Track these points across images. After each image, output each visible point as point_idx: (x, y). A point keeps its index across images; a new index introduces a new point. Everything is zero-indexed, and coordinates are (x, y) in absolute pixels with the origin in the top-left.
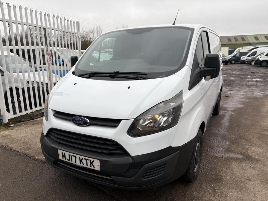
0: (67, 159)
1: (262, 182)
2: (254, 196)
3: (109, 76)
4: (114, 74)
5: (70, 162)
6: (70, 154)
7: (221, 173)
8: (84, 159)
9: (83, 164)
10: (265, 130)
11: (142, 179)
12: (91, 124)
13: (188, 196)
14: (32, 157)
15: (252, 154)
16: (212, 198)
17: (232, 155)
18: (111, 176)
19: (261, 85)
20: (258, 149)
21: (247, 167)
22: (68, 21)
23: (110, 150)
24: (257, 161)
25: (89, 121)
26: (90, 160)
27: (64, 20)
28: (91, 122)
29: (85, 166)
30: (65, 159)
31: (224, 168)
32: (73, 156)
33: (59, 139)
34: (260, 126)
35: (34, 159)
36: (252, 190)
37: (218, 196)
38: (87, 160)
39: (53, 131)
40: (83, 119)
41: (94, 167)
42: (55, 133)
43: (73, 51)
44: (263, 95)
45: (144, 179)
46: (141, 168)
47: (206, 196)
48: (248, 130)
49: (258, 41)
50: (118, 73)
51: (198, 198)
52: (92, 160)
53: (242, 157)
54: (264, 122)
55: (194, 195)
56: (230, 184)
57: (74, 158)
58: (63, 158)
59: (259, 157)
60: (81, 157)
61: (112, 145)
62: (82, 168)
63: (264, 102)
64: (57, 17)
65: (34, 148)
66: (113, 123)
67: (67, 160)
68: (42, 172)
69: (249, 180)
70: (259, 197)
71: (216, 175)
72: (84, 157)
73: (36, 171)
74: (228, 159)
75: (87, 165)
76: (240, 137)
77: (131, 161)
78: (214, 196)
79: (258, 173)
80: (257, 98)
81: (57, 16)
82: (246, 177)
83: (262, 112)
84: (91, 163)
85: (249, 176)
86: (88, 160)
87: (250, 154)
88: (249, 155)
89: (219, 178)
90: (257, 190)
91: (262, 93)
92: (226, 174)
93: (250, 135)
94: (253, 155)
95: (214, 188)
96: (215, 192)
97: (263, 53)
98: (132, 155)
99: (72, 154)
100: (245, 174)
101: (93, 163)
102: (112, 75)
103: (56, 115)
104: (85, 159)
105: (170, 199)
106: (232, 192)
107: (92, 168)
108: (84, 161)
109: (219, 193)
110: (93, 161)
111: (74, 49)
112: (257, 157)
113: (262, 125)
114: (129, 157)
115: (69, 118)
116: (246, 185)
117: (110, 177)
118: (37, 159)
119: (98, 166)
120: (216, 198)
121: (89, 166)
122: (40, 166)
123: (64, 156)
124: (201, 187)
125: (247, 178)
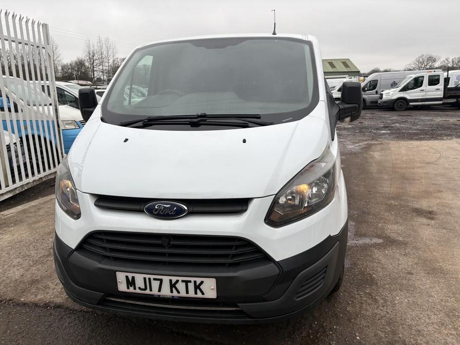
0: (140, 288)
1: (428, 273)
2: (429, 296)
3: (188, 122)
4: (199, 119)
5: (148, 292)
6: (147, 276)
7: (368, 269)
8: (180, 281)
9: (179, 292)
10: (389, 199)
11: (295, 299)
12: (191, 213)
13: (341, 315)
14: (10, 300)
15: (393, 235)
16: (376, 311)
17: (367, 241)
18: (239, 304)
19: (348, 135)
20: (395, 227)
21: (397, 256)
22: (27, 22)
23: (234, 256)
24: (405, 244)
25: (186, 208)
26: (195, 282)
27: (21, 20)
28: (191, 209)
29: (183, 294)
30: (135, 289)
31: (367, 262)
32: (155, 279)
33: (112, 250)
34: (380, 193)
35: (18, 305)
36: (421, 287)
37: (383, 306)
38: (187, 282)
39: (99, 237)
40: (173, 206)
41: (203, 294)
42: (102, 240)
43: (29, 84)
44: (361, 149)
45: (298, 298)
46: (294, 279)
47: (367, 310)
48: (368, 201)
49: (334, 69)
50: (204, 116)
51: (357, 316)
52: (199, 280)
53: (381, 241)
54: (383, 187)
55: (348, 312)
56: (388, 284)
57: (155, 285)
58: (128, 288)
59: (404, 238)
60: (174, 279)
61: (237, 247)
62: (176, 299)
63: (366, 158)
64: (6, 13)
65: (5, 282)
66: (237, 206)
67: (138, 291)
68: (50, 326)
69: (410, 273)
70: (435, 296)
71: (362, 273)
72: (180, 279)
73: (35, 326)
74: (365, 247)
75: (187, 292)
76: (364, 213)
77: (276, 270)
78: (378, 307)
79: (416, 261)
80: (355, 154)
81: (5, 11)
82: (404, 271)
83: (373, 173)
84: (197, 287)
85: (406, 267)
86: (190, 282)
87: (390, 235)
88: (389, 237)
89: (368, 278)
90: (428, 286)
91: (357, 145)
92: (375, 270)
93: (374, 207)
94: (395, 236)
95: (370, 294)
96: (376, 301)
97: (334, 87)
98: (277, 259)
99: (152, 277)
100: (400, 266)
101: (201, 287)
102: (195, 120)
103: (101, 204)
104: (183, 281)
105: (316, 327)
106: (398, 296)
107: (199, 295)
108: (181, 286)
109: (382, 301)
110: (202, 282)
111: (31, 79)
112: (401, 239)
113: (382, 191)
114: (272, 264)
115: (137, 207)
116: (411, 282)
117: (237, 307)
118: (25, 304)
119: (213, 289)
120: (381, 310)
121: (192, 294)
122: (39, 316)
123: (131, 283)
124: (352, 297)
125: (406, 271)
